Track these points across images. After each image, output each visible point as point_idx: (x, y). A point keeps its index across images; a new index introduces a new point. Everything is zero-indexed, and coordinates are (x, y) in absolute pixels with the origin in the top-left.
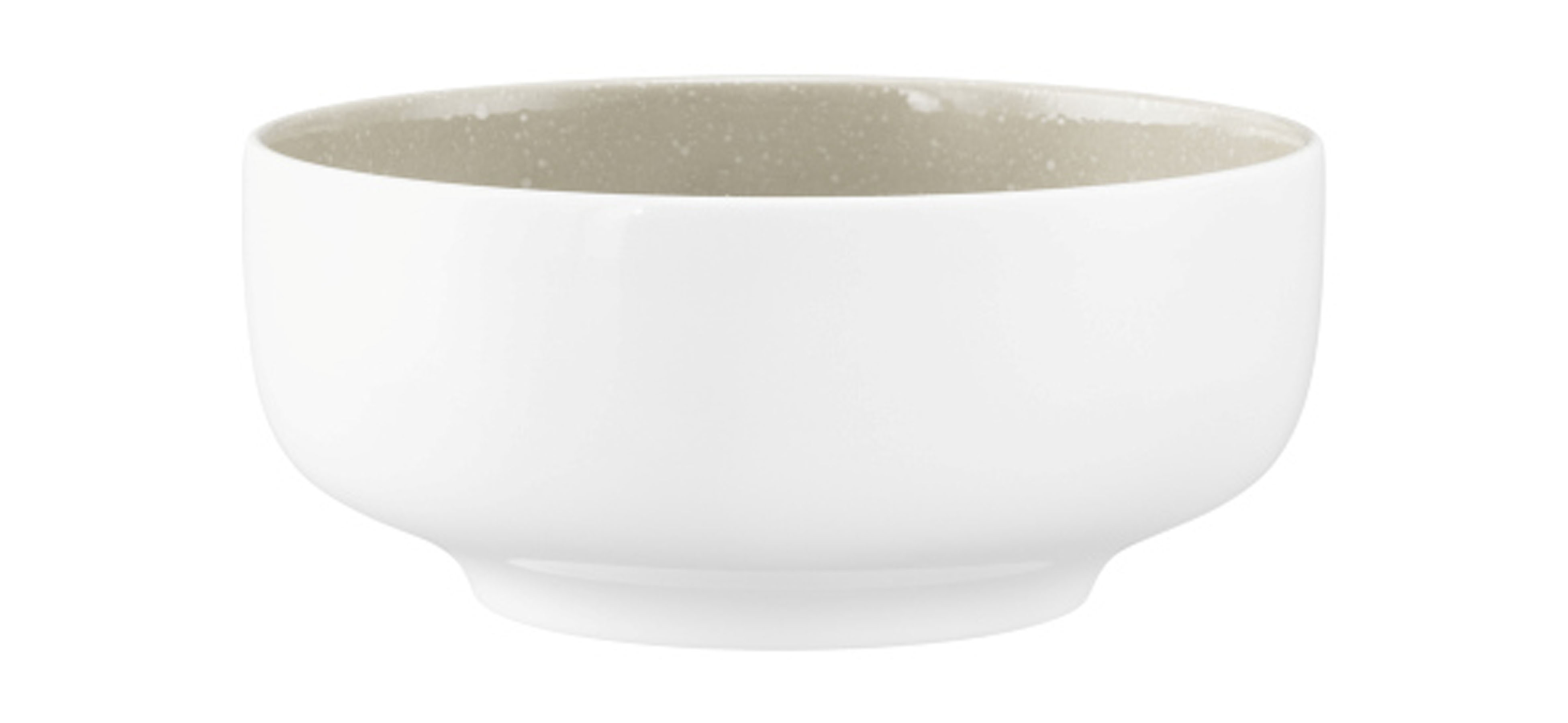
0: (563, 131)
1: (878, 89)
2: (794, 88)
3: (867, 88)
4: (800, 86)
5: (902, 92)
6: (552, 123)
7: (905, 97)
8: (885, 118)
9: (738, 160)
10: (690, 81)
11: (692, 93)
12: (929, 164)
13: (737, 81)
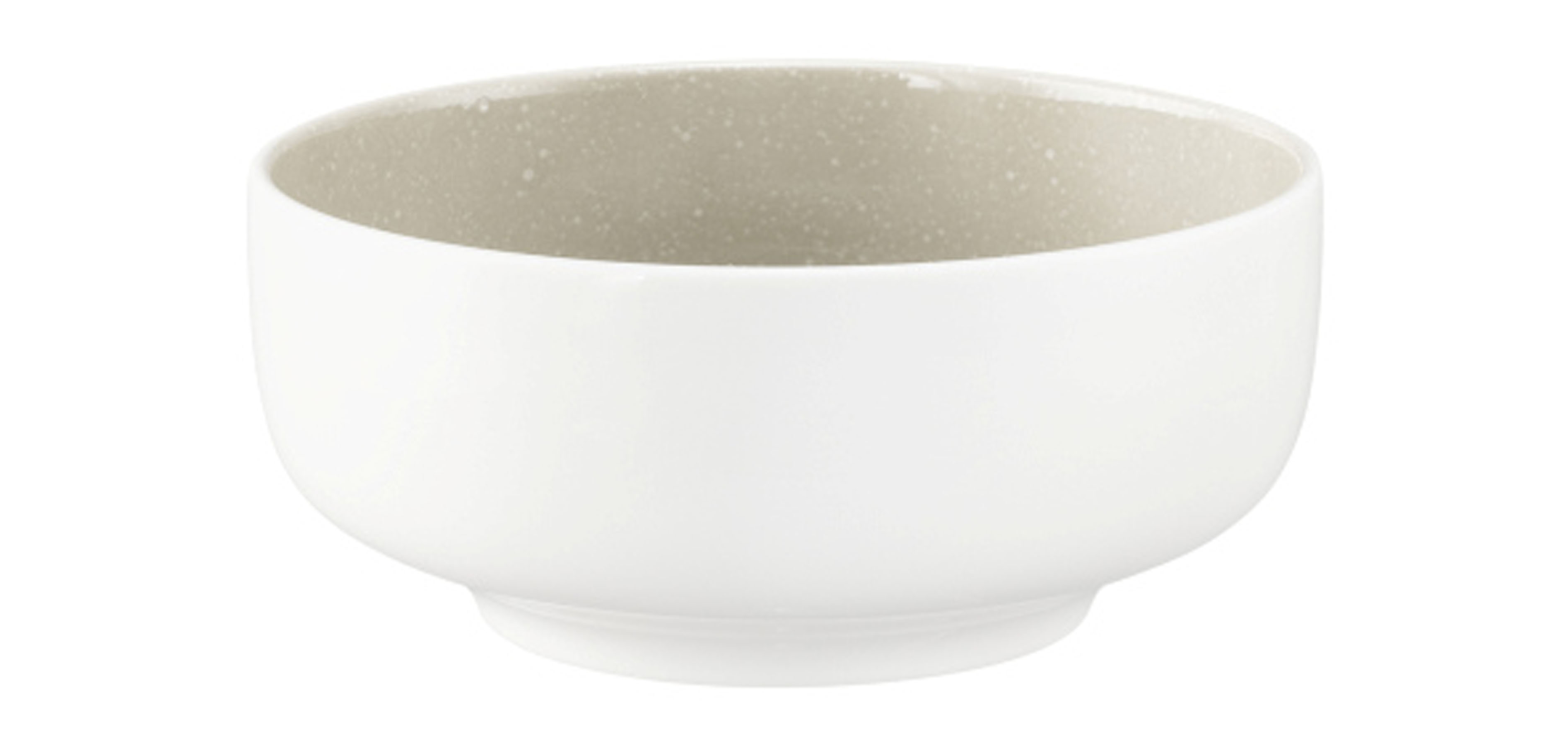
0: (563, 120)
1: (878, 74)
2: (793, 73)
3: (866, 73)
4: (801, 71)
5: (902, 76)
6: (553, 113)
7: (906, 81)
8: (884, 103)
9: (740, 144)
10: (690, 67)
11: (692, 79)
12: (929, 150)
13: (738, 66)
